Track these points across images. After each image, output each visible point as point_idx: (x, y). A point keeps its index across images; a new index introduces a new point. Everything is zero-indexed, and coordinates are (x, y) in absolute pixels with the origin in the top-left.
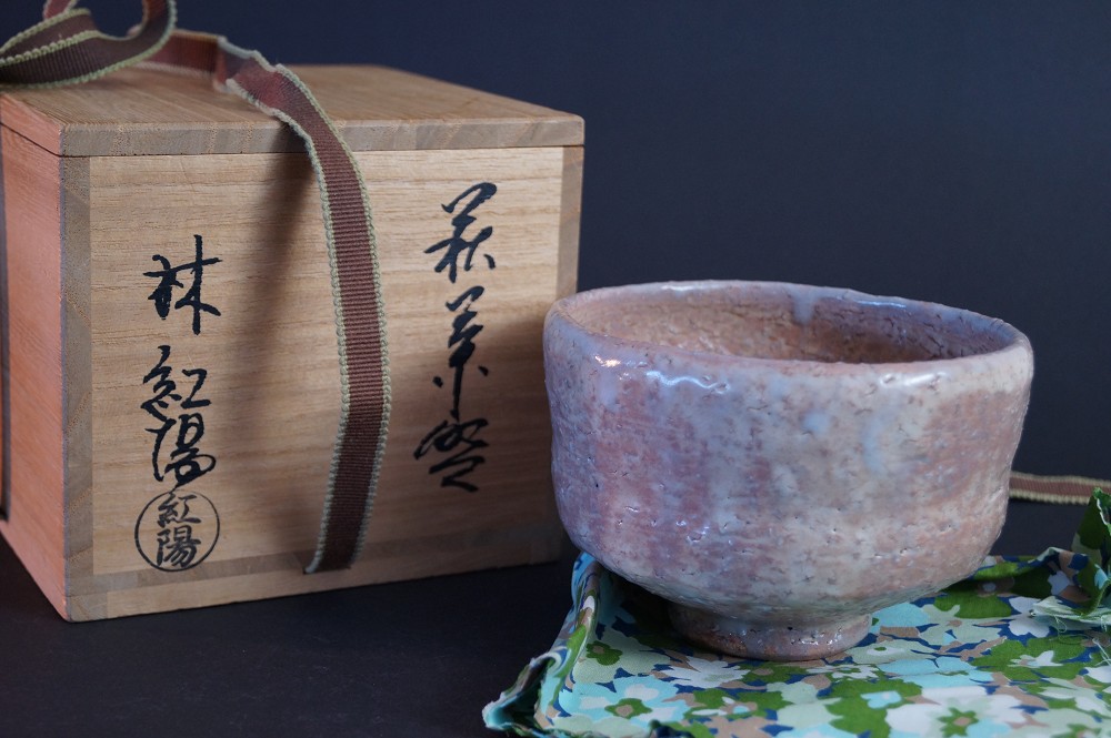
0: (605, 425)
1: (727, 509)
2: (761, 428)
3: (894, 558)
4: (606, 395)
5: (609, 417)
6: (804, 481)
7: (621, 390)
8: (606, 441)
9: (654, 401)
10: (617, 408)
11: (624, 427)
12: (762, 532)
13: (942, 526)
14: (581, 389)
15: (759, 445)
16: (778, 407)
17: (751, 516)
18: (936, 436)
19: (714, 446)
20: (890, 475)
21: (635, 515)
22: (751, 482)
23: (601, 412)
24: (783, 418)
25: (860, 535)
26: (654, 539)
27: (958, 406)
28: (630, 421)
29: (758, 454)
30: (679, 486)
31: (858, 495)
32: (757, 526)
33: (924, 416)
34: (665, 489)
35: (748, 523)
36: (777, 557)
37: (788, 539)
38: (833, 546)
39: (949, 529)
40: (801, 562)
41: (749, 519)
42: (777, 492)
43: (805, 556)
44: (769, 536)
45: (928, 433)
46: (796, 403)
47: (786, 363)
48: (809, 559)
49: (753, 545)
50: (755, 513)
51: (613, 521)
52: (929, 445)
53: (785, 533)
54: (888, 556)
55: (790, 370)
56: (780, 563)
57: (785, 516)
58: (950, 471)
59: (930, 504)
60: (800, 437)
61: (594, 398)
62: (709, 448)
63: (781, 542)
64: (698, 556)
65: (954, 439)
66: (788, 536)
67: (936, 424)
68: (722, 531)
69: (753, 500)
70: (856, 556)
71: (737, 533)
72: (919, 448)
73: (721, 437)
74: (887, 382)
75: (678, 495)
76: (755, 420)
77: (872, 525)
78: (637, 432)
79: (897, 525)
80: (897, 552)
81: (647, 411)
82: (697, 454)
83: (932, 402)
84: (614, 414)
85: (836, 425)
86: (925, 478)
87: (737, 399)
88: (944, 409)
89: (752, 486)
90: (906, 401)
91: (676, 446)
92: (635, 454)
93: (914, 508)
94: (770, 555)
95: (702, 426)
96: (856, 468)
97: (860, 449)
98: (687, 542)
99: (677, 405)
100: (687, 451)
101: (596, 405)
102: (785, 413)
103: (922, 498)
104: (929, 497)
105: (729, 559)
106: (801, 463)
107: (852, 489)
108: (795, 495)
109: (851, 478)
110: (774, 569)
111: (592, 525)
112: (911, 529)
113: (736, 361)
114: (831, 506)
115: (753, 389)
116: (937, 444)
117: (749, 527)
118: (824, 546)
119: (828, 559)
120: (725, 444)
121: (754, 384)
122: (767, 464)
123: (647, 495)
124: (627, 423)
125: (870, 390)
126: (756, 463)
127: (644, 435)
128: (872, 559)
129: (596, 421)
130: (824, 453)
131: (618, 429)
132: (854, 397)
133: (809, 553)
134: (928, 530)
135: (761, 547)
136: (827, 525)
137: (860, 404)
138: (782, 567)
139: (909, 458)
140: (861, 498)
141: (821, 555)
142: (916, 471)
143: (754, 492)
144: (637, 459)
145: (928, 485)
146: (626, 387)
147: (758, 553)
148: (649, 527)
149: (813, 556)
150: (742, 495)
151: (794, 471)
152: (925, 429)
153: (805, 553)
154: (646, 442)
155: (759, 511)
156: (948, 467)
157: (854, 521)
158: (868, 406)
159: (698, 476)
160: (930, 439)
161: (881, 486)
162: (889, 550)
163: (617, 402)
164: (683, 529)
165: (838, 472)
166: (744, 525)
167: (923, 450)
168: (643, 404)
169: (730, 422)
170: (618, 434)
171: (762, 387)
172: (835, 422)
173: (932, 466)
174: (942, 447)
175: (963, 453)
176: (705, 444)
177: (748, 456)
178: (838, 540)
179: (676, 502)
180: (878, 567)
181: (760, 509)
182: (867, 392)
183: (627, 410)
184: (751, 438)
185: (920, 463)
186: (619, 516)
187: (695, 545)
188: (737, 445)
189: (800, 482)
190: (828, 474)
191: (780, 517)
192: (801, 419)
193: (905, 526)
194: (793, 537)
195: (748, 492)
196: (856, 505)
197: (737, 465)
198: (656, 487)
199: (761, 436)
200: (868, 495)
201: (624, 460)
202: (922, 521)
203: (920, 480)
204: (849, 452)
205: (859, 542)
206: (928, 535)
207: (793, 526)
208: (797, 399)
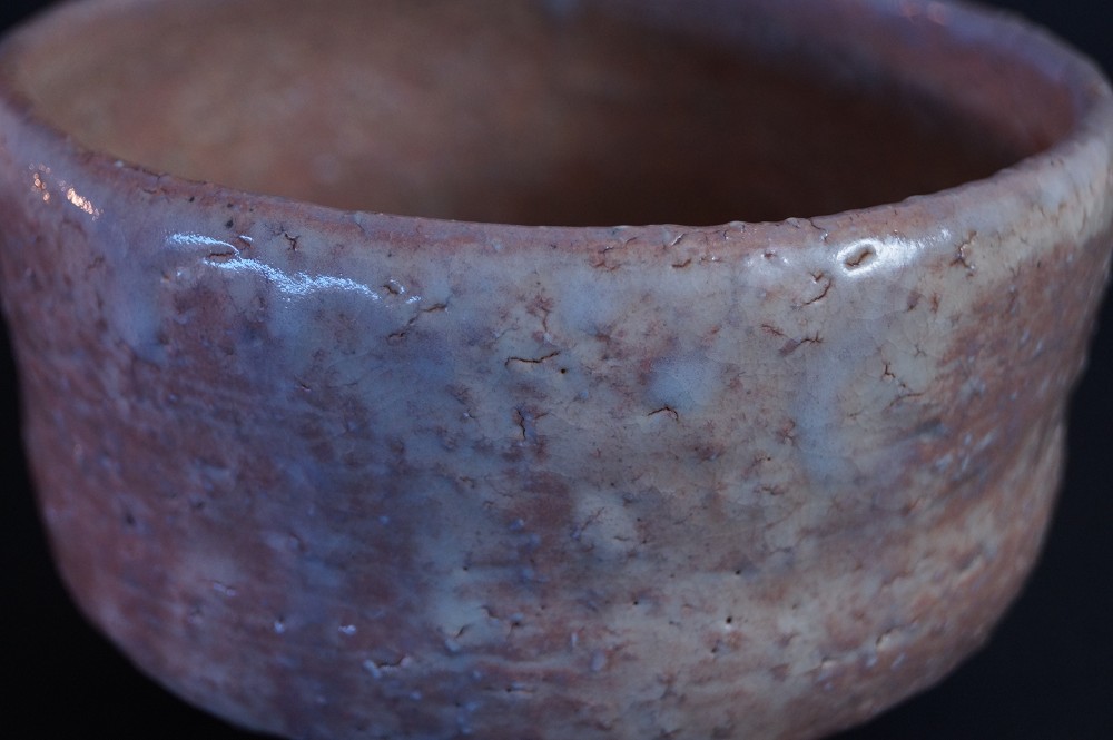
0: (136, 389)
1: (462, 593)
2: (544, 406)
3: (864, 659)
4: (133, 322)
5: (146, 374)
6: (654, 525)
7: (170, 312)
8: (142, 426)
9: (258, 344)
10: (162, 355)
11: (187, 399)
12: (554, 641)
13: (963, 562)
14: (68, 298)
15: (540, 447)
16: (586, 352)
17: (523, 609)
18: (963, 374)
19: (422, 452)
20: (859, 480)
21: (231, 603)
22: (522, 531)
23: (125, 359)
24: (600, 379)
25: (787, 622)
26: (281, 660)
27: (1013, 296)
28: (201, 386)
29: (539, 469)
30: (336, 543)
31: (785, 535)
32: (541, 631)
33: (938, 331)
34: (302, 548)
35: (516, 624)
36: (591, 697)
37: (615, 655)
38: (726, 657)
39: (977, 564)
40: (649, 703)
41: (519, 616)
42: (589, 551)
43: (660, 690)
44: (570, 649)
45: (946, 370)
46: (630, 340)
47: (599, 235)
48: (668, 694)
49: (530, 676)
50: (533, 601)
51: (179, 610)
52: (948, 395)
53: (609, 641)
54: (851, 658)
55: (614, 256)
56: (603, 709)
57: (608, 602)
58: (987, 440)
59: (939, 522)
60: (644, 422)
61: (102, 325)
62: (410, 457)
63: (600, 662)
64: (395, 700)
65: (1000, 370)
66: (617, 648)
67: (965, 345)
68: (453, 645)
69: (529, 573)
70: (779, 672)
71: (490, 649)
72: (927, 407)
73: (440, 432)
74: (853, 263)
75: (335, 562)
76: (526, 388)
77: (815, 595)
78: (220, 414)
79: (870, 586)
80: (870, 646)
81: (240, 368)
82: (381, 470)
83: (958, 296)
84: (156, 367)
85: (735, 385)
86: (934, 470)
87: (479, 338)
88: (982, 309)
89: (524, 540)
90: (902, 305)
91: (323, 452)
92: (221, 465)
93: (906, 540)
94: (573, 694)
95: (388, 403)
96: (781, 479)
97: (789, 433)
98: (366, 671)
99: (318, 354)
100: (352, 463)
101: (108, 342)
102: (604, 369)
103: (926, 510)
104: (940, 510)
105: (472, 707)
106: (647, 482)
107: (770, 526)
108: (632, 555)
109: (769, 501)
110: (584, 724)
111: (129, 608)
112: (899, 588)
113: (470, 239)
114: (720, 567)
115: (519, 311)
116: (966, 389)
117: (518, 633)
118: (704, 663)
119: (713, 689)
120: (450, 448)
121: (522, 299)
122: (562, 490)
123: (256, 557)
124: (191, 391)
125: (815, 287)
126: (532, 489)
127: (237, 423)
128: (814, 673)
129: (113, 378)
130: (704, 453)
131: (169, 403)
132: (779, 315)
133: (670, 681)
134: (937, 580)
135: (549, 677)
136: (711, 611)
137: (792, 329)
138: (606, 719)
139: (903, 435)
140: (791, 542)
141: (700, 682)
142: (916, 460)
143: (528, 554)
144: (225, 476)
145: (940, 484)
146: (181, 305)
147: (545, 691)
148: (267, 632)
149: (678, 687)
150: (495, 562)
151: (628, 501)
152: (943, 363)
153: (661, 681)
154: (245, 440)
155: (544, 595)
156: (983, 433)
157: (773, 596)
158: (811, 330)
159: (385, 519)
160: (951, 380)
161: (837, 505)
162: (853, 644)
163: (162, 339)
164: (354, 643)
165: (737, 492)
166: (507, 630)
167: (934, 412)
168: (230, 352)
169: (461, 396)
170: (170, 414)
171: (542, 306)
172: (732, 379)
173: (950, 441)
174: (976, 394)
175: (1014, 396)
176: (399, 448)
177: (512, 474)
178: (737, 642)
179: (333, 580)
180: (828, 686)
181: (545, 592)
182: (808, 295)
183: (189, 360)
184: (517, 432)
185: (926, 439)
186: (194, 602)
187: (385, 677)
188: (482, 448)
189: (643, 524)
190: (712, 501)
191: (596, 605)
192: (645, 378)
193: (887, 582)
194: (630, 650)
195: (514, 554)
196: (778, 559)
197: (485, 493)
198: (278, 542)
199: (543, 427)
200: (806, 532)
201: (194, 476)
202: (922, 565)
203: (923, 478)
204: (763, 444)
205: (785, 641)
206: (936, 591)
207: (629, 623)
208: (634, 332)
